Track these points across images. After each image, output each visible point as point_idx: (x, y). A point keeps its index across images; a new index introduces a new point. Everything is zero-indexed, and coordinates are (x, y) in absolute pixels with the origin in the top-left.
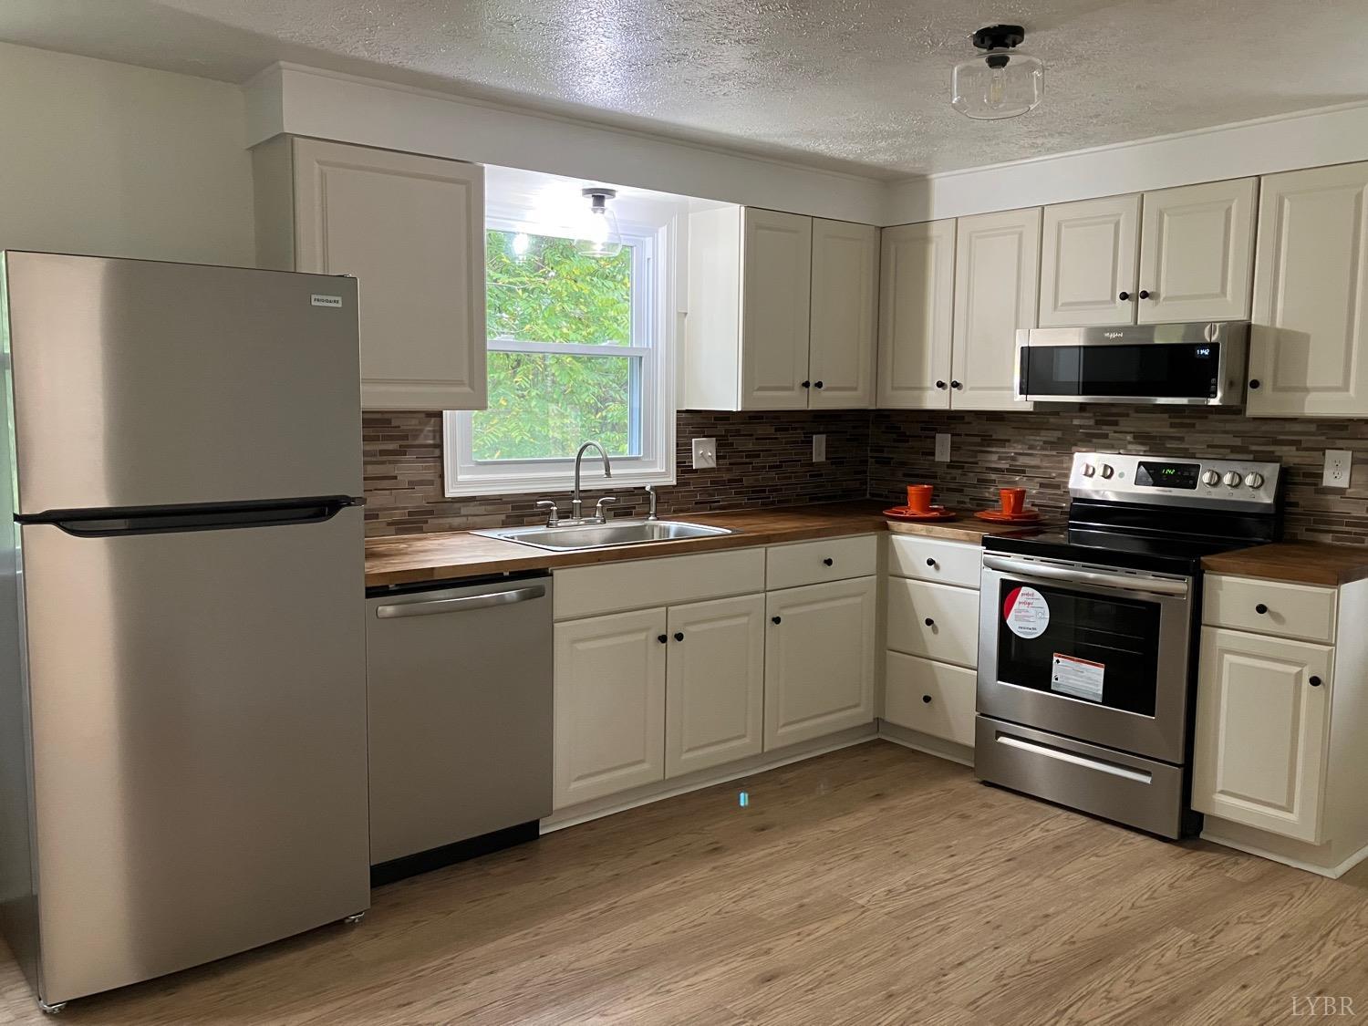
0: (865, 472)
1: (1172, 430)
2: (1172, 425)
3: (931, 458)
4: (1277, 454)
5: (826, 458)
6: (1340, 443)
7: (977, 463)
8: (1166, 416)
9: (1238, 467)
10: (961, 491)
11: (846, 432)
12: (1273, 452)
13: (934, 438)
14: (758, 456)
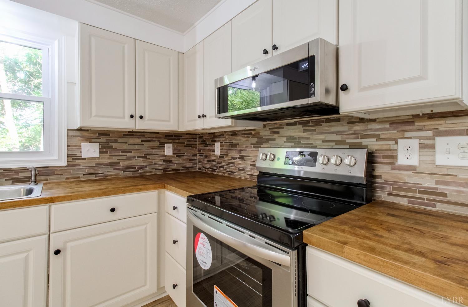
0: (196, 160)
1: (305, 134)
2: (304, 131)
3: (214, 153)
4: (364, 144)
5: (173, 154)
6: (408, 134)
7: (228, 155)
8: (301, 126)
9: (340, 153)
10: (223, 167)
11: (184, 143)
12: (361, 143)
13: (215, 144)
14: (131, 152)
